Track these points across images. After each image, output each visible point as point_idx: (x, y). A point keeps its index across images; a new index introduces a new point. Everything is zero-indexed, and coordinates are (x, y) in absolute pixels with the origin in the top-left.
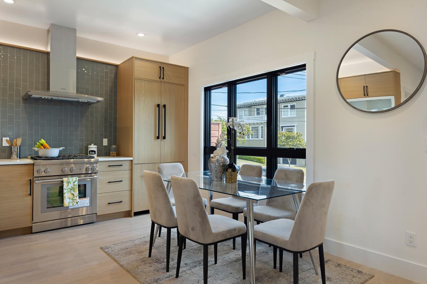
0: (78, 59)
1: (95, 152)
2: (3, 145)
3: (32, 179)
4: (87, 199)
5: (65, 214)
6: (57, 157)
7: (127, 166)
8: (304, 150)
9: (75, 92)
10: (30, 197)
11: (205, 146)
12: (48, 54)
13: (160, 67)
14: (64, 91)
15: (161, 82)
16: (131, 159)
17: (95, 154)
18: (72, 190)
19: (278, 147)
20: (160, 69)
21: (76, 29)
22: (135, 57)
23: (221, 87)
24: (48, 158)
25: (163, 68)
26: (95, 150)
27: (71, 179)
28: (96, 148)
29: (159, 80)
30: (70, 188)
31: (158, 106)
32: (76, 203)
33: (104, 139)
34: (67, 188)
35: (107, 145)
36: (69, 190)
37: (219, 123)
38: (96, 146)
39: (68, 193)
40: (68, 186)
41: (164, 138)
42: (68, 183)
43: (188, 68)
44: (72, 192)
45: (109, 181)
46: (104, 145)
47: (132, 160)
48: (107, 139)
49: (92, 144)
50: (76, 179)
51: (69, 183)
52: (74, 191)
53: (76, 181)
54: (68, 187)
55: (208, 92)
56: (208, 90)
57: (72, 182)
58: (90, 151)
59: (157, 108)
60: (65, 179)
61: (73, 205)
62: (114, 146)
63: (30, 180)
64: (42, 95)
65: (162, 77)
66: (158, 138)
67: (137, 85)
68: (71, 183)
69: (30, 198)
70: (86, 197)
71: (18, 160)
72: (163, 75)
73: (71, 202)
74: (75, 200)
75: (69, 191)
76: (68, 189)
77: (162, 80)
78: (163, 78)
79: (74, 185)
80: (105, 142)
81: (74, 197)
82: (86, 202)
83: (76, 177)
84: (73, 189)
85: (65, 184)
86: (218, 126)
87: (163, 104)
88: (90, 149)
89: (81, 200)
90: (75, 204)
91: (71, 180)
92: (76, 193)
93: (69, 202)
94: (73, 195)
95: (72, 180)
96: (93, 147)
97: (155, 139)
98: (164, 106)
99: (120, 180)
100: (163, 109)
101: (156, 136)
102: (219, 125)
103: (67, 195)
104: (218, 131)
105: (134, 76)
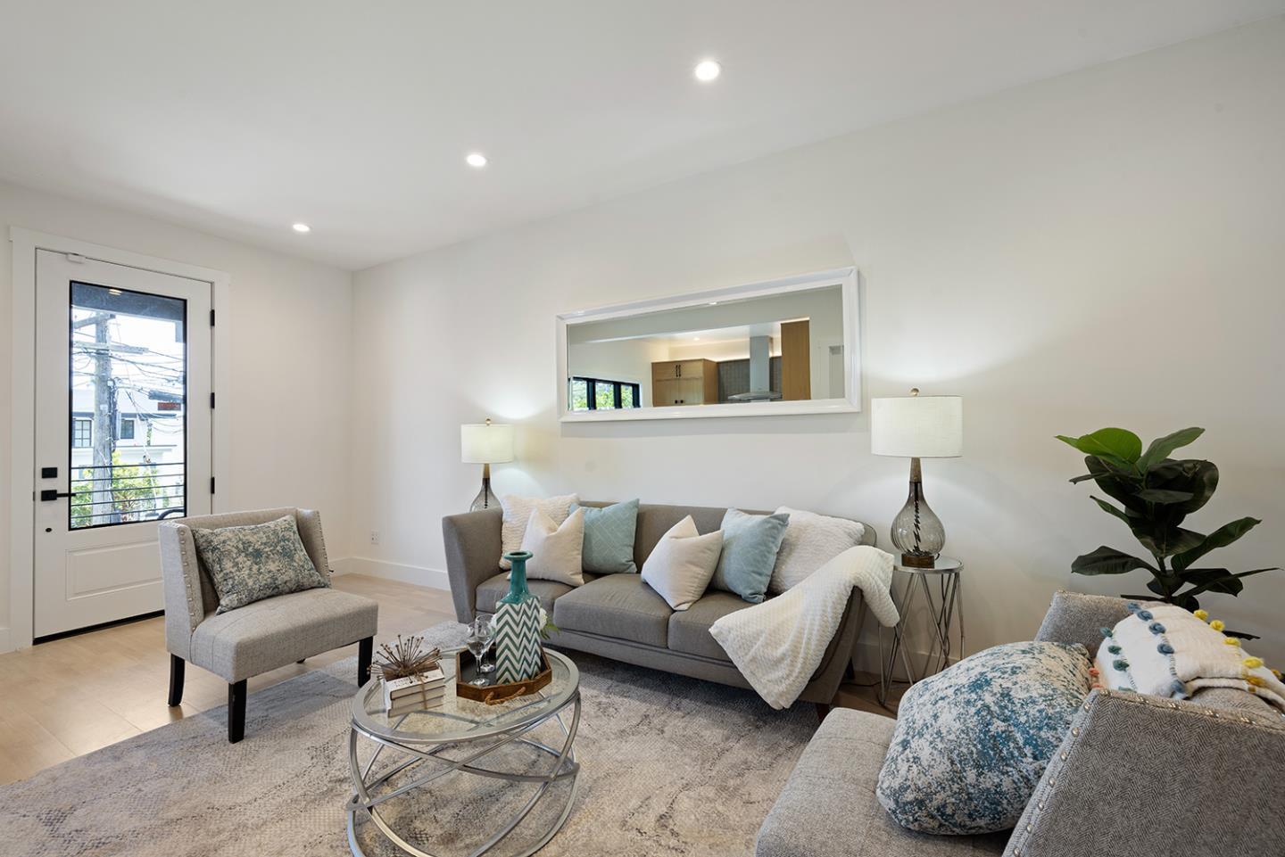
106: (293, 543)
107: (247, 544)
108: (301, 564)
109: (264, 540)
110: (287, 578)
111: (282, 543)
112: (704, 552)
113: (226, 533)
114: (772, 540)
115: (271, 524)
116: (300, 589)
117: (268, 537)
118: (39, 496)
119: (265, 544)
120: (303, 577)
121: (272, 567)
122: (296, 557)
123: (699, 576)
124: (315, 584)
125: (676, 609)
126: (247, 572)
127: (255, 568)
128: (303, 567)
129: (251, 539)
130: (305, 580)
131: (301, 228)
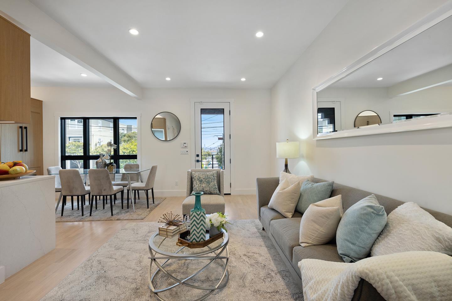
8: (136, 156)
11: (61, 155)
19: (120, 154)
31: (21, 127)
41: (26, 150)
43: (42, 101)
55: (64, 121)
56: (63, 119)
59: (20, 129)
66: (21, 151)
87: (24, 126)
97: (18, 152)
98: (26, 128)
100: (25, 130)
101: (19, 149)
106: (212, 180)
107: (200, 178)
108: (212, 186)
109: (204, 177)
110: (207, 190)
111: (208, 179)
112: (323, 218)
113: (197, 174)
114: (366, 223)
115: (208, 173)
116: (211, 194)
117: (205, 177)
118: (196, 161)
119: (204, 178)
120: (212, 190)
121: (204, 185)
122: (211, 184)
123: (319, 231)
124: (216, 193)
125: (300, 244)
126: (198, 186)
127: (200, 185)
128: (212, 187)
129: (201, 177)
130: (212, 191)
131: (243, 79)
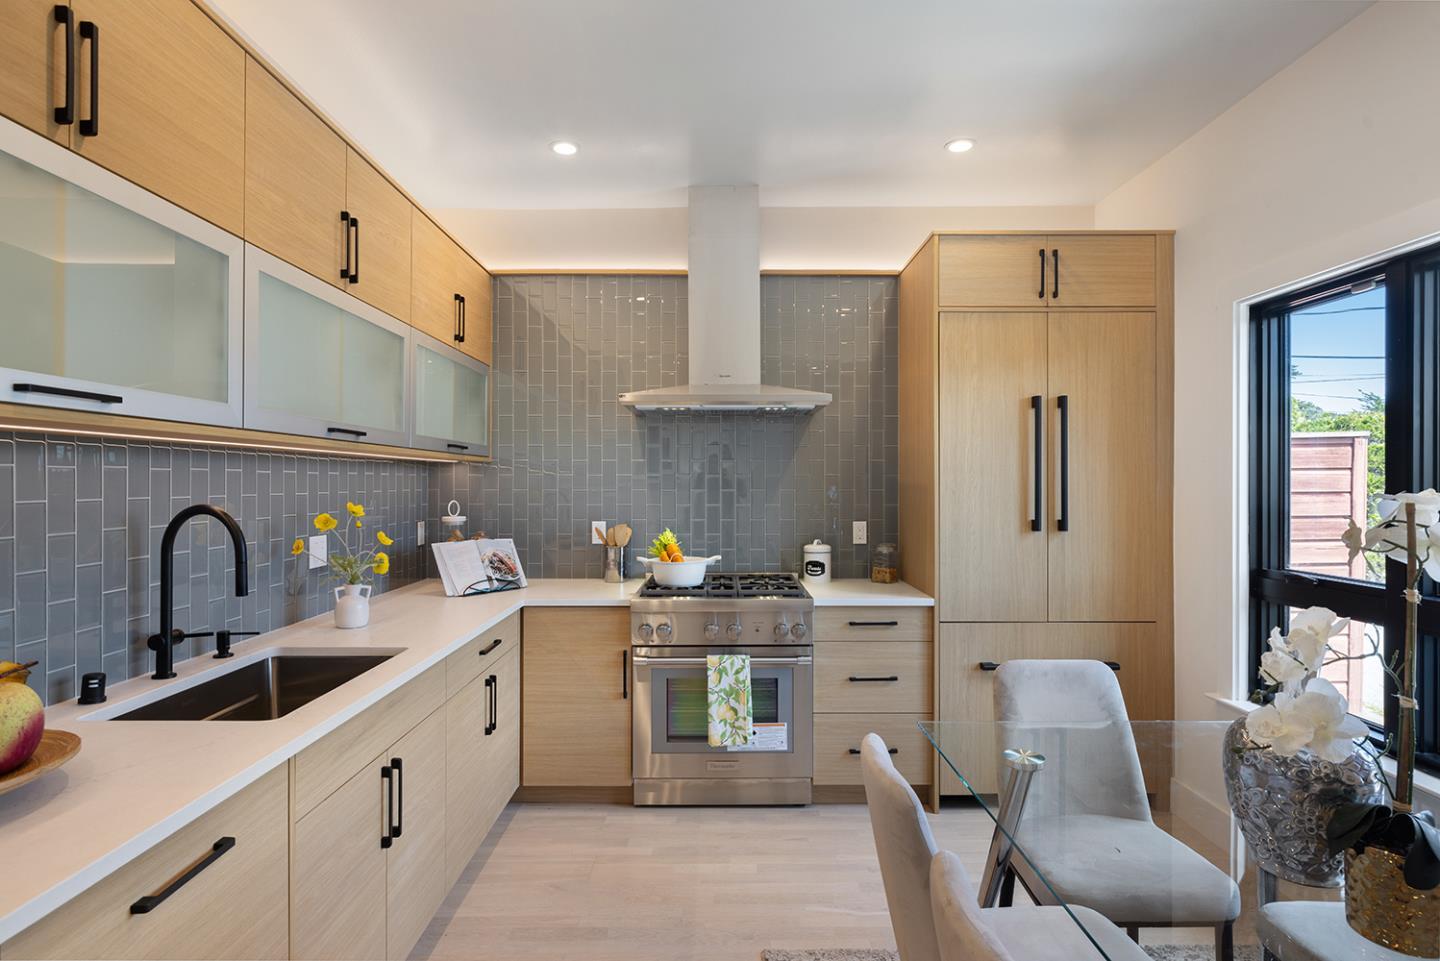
0: (765, 276)
1: (822, 565)
2: (594, 542)
3: (628, 649)
4: (779, 727)
5: (715, 767)
6: (694, 588)
7: (913, 627)
9: (757, 380)
10: (623, 700)
11: (1254, 566)
12: (683, 277)
13: (1042, 253)
14: (727, 381)
15: (1045, 310)
16: (929, 601)
17: (823, 572)
18: (731, 695)
20: (1040, 259)
21: (757, 186)
22: (939, 235)
23: (1347, 293)
24: (669, 589)
25: (1055, 253)
26: (821, 561)
27: (730, 661)
28: (828, 556)
29: (1040, 302)
30: (725, 690)
31: (1036, 402)
32: (742, 739)
33: (854, 523)
34: (717, 689)
35: (865, 542)
36: (722, 694)
37: (1353, 438)
38: (826, 548)
39: (720, 704)
40: (720, 682)
41: (1062, 526)
42: (721, 672)
43: (1174, 232)
44: (733, 702)
45: (852, 676)
46: (854, 542)
47: (931, 609)
48: (865, 523)
49: (816, 541)
50: (744, 661)
51: (724, 674)
52: (737, 701)
53: (743, 667)
54: (721, 686)
55: (1274, 322)
56: (1270, 314)
57: (731, 672)
58: (808, 563)
59: (1032, 412)
60: (712, 660)
61: (734, 743)
62: (884, 549)
63: (625, 653)
64: (664, 403)
65: (1050, 288)
66: (1035, 526)
67: (950, 333)
68: (727, 674)
69: (624, 704)
70: (777, 721)
71: (622, 585)
72: (1054, 281)
73: (728, 734)
74: (740, 728)
75: (723, 699)
76: (721, 691)
77: (1052, 302)
78: (1055, 295)
79: (737, 681)
80: (860, 532)
81: (737, 720)
82: (775, 737)
83: (744, 657)
84: (733, 693)
85: (712, 676)
86: (1349, 448)
87: (1055, 394)
88: (809, 558)
89: (764, 728)
90: (739, 740)
91: (727, 665)
92: (746, 706)
93: (724, 734)
94: (736, 711)
95: (732, 664)
96: (818, 551)
97: (1022, 531)
98: (1062, 402)
99: (888, 676)
100: (1058, 412)
101: (1026, 518)
102: (1352, 445)
103: (717, 711)
104: (1351, 469)
105: (936, 305)
